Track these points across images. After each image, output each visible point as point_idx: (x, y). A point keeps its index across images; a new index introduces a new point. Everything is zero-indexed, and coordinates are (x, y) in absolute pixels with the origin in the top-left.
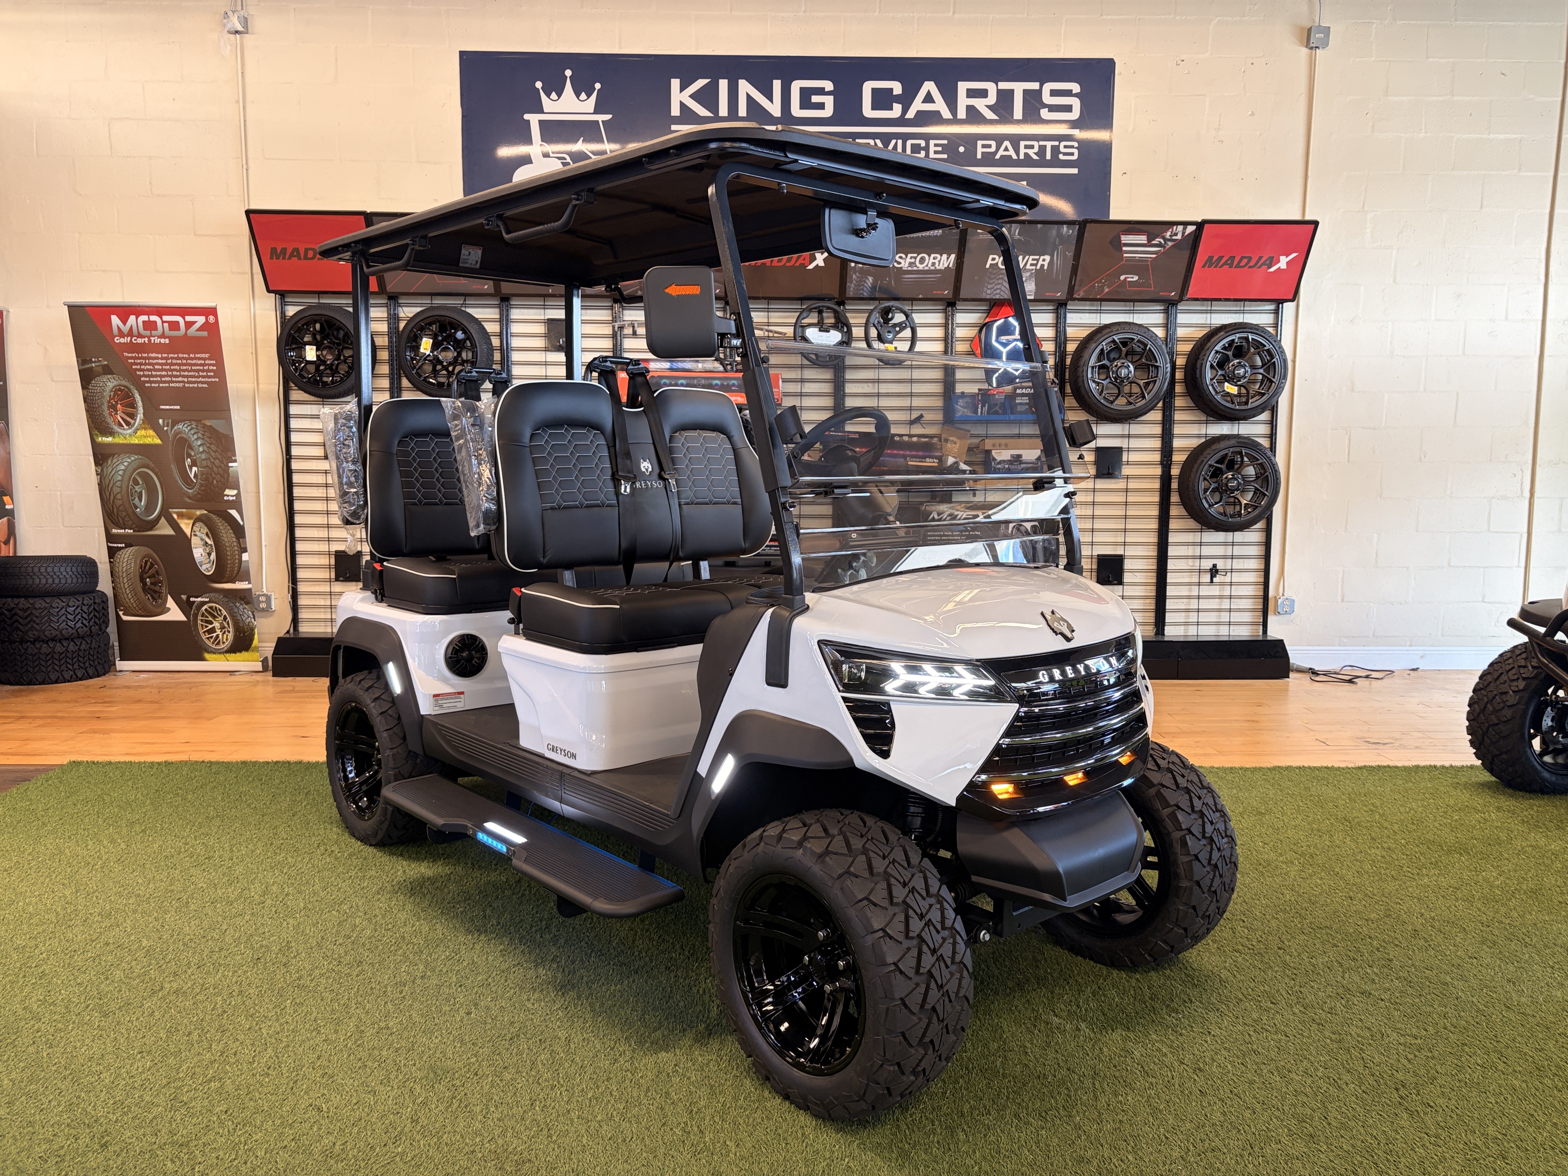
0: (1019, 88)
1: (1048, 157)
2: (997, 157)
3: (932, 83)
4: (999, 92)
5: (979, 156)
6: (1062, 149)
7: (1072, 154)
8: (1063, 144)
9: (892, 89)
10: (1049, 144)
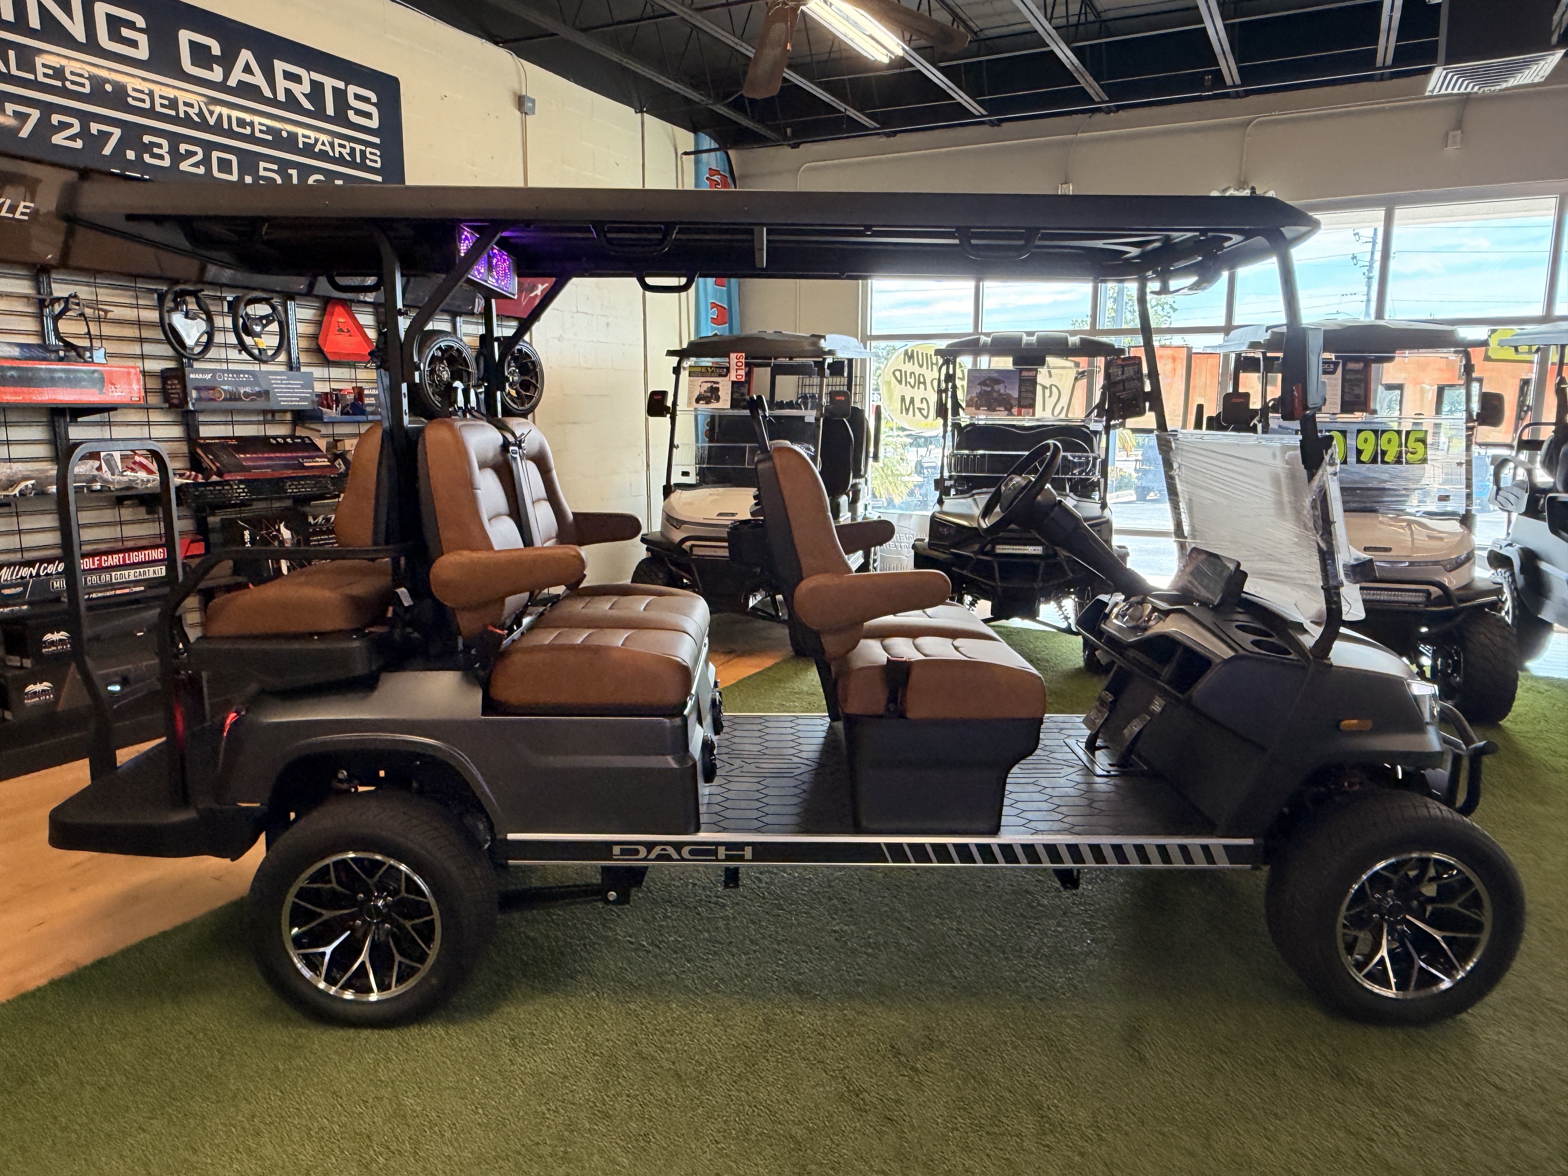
0: (329, 83)
1: (358, 160)
2: (317, 150)
3: (249, 53)
4: (312, 82)
5: (301, 146)
6: (368, 155)
7: (376, 162)
8: (369, 150)
9: (209, 48)
10: (358, 147)
